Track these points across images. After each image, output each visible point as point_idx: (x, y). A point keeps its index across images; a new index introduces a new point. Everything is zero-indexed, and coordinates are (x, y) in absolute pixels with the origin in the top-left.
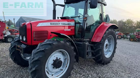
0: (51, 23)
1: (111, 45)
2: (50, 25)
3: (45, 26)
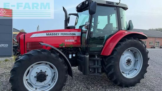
0: (48, 33)
1: (138, 60)
2: (46, 36)
3: (40, 36)
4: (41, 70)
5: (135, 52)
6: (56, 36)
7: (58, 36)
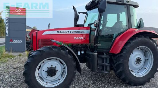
1: (148, 59)
2: (57, 33)
3: (51, 34)
4: (52, 66)
5: (145, 51)
6: (66, 33)
7: (68, 33)
